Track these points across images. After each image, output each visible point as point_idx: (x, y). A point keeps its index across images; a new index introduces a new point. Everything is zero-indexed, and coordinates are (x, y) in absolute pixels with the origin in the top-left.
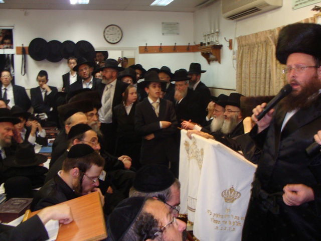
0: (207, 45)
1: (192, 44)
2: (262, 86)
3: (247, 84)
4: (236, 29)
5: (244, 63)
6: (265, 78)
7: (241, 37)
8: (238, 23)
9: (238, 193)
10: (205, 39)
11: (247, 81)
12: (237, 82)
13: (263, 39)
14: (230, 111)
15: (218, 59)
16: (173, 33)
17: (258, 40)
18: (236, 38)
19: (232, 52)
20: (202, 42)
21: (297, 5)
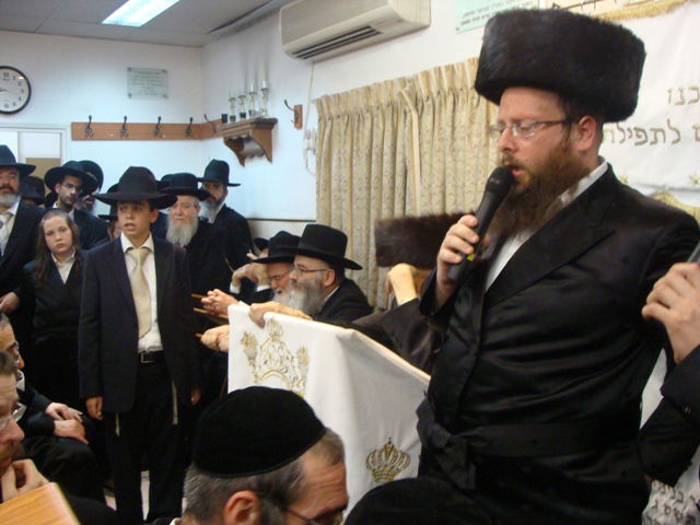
0: (238, 119)
1: (199, 120)
2: (384, 206)
3: (346, 205)
5: (335, 157)
6: (393, 188)
7: (327, 98)
8: (317, 66)
9: (403, 454)
10: (233, 107)
11: (346, 196)
12: (318, 201)
13: (384, 100)
14: (303, 270)
15: (266, 152)
16: (154, 94)
17: (372, 103)
18: (313, 102)
19: (301, 133)
20: (224, 113)
21: (468, 22)
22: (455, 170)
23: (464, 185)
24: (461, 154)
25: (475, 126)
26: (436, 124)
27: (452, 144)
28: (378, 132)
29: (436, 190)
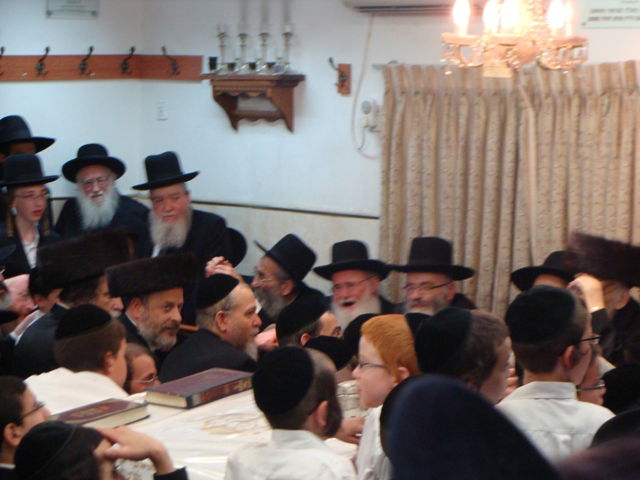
0: (241, 70)
2: (487, 209)
3: (428, 203)
4: (369, 35)
7: (399, 66)
10: (222, 46)
11: (428, 192)
15: (283, 116)
16: (80, 11)
17: (469, 86)
18: (376, 67)
19: (348, 101)
20: (213, 55)
21: (595, 19)
22: (581, 179)
23: (590, 195)
24: (587, 163)
25: (604, 135)
26: (558, 126)
27: (577, 151)
28: (478, 123)
29: (557, 197)
